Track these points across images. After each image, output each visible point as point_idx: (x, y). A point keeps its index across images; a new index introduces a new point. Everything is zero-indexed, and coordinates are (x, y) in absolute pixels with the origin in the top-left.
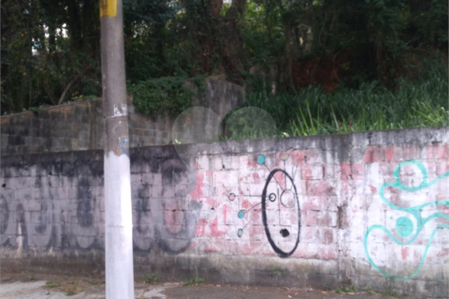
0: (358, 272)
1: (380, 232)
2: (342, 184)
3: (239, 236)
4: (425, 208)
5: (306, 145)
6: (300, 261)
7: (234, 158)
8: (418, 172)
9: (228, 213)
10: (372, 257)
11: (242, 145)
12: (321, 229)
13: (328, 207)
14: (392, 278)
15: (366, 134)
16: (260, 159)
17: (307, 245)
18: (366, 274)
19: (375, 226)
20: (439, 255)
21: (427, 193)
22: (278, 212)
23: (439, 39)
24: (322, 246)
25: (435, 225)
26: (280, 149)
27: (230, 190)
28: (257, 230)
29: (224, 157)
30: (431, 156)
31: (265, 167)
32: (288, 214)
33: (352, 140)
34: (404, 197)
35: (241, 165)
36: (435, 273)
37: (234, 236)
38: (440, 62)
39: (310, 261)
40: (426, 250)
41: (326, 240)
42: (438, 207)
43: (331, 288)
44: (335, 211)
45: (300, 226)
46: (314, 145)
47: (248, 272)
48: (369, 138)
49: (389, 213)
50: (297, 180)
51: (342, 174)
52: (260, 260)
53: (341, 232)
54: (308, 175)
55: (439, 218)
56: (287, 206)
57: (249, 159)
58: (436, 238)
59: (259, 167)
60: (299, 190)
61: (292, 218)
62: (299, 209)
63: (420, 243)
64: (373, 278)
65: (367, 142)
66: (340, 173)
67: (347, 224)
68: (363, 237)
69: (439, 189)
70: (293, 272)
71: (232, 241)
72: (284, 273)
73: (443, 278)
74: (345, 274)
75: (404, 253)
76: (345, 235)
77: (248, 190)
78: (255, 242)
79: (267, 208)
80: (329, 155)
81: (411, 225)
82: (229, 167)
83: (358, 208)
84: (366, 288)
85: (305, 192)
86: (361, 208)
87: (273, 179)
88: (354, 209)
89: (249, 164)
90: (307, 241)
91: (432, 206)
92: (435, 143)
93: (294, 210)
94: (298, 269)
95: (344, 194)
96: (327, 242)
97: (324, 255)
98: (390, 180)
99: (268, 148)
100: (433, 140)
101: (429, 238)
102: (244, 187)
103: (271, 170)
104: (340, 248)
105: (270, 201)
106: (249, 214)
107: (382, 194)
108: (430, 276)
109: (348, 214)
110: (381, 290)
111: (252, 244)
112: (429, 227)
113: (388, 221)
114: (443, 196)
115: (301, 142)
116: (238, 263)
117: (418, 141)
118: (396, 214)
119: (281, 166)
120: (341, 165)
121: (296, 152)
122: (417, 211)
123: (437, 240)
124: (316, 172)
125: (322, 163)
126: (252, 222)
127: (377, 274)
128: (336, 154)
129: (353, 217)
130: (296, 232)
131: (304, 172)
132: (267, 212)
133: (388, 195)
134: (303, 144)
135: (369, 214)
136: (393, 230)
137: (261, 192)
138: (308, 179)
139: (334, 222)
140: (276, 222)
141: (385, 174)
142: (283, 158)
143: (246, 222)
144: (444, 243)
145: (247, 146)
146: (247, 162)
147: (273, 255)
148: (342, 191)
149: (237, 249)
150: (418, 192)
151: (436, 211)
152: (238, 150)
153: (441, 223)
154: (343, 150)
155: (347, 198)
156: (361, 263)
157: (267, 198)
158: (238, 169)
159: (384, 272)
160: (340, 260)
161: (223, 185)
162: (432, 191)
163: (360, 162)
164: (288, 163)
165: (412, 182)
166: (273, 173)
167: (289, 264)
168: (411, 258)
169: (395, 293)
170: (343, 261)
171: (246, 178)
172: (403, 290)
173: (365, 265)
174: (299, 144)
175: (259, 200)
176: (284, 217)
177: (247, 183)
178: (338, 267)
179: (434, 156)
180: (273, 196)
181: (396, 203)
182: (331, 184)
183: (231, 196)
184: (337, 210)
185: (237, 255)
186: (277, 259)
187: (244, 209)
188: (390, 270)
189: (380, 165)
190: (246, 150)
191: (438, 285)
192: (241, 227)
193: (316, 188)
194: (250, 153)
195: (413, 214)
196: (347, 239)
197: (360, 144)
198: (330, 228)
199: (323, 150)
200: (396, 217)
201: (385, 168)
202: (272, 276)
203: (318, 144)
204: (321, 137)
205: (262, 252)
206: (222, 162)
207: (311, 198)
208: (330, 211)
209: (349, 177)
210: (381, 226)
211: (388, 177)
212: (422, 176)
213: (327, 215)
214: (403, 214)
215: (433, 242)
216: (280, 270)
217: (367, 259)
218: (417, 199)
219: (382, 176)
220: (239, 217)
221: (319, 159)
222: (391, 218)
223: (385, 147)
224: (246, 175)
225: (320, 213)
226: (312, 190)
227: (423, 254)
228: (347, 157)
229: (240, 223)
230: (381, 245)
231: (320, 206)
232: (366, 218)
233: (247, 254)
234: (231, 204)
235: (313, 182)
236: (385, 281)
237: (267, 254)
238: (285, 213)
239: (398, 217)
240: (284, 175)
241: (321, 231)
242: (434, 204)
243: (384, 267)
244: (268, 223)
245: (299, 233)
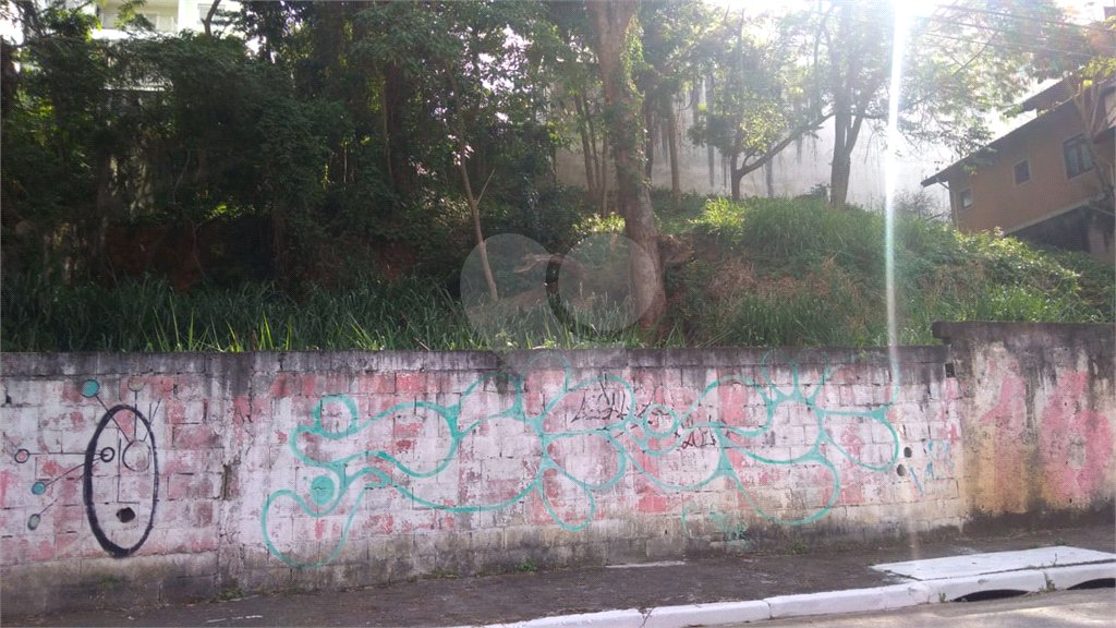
0: (249, 565)
1: (287, 500)
2: (234, 429)
3: (32, 528)
4: (351, 462)
5: (178, 365)
6: (149, 561)
7: (34, 385)
8: (345, 410)
9: (10, 486)
10: (273, 539)
11: (52, 362)
12: (193, 504)
13: (208, 467)
14: (300, 568)
15: (276, 354)
16: (89, 388)
17: (167, 532)
18: (262, 567)
19: (281, 492)
20: (366, 526)
21: (356, 441)
22: (116, 481)
23: (371, 231)
24: (193, 531)
25: (364, 484)
26: (129, 371)
27: (20, 444)
28: (72, 514)
29: (12, 383)
30: (363, 390)
31: (98, 403)
32: (134, 483)
33: (254, 362)
34: (325, 446)
35: (50, 397)
36: (360, 551)
37: (19, 528)
38: (370, 265)
39: (169, 558)
40: (350, 520)
41: (200, 519)
42: (368, 461)
43: (203, 596)
44: (220, 473)
45: (155, 501)
46: (192, 366)
47: (45, 591)
48: (280, 361)
49: (303, 472)
50: (158, 424)
51: (235, 414)
52: (72, 567)
53: (227, 505)
54: (179, 415)
55: (368, 474)
56: (135, 468)
57: (65, 388)
58: (363, 503)
59: (85, 401)
60: (159, 441)
61: (142, 490)
62: (157, 473)
63: (342, 512)
64: (272, 572)
65: (278, 367)
66: (232, 413)
67: (237, 493)
68: (261, 509)
69: (371, 435)
70: (136, 580)
71: (15, 539)
72: (118, 583)
73: (368, 558)
74: (227, 571)
75: (320, 529)
76: (231, 511)
77: (58, 443)
78: (64, 535)
79: (95, 474)
80: (216, 384)
81: (332, 488)
82: (20, 402)
83: (257, 467)
84: (259, 589)
85: (170, 444)
86: (261, 466)
87: (111, 422)
88: (251, 468)
89: (65, 396)
90: (166, 525)
91: (361, 459)
92: (370, 372)
93: (147, 475)
94: (147, 574)
95: (236, 446)
96: (202, 522)
97: (195, 546)
98: (306, 423)
99: (106, 368)
100: (367, 367)
101: (354, 503)
102: (49, 437)
103: (109, 408)
104: (223, 532)
105: (101, 462)
106: (58, 486)
107: (294, 445)
108: (352, 558)
109: (240, 477)
110: (282, 589)
111: (60, 540)
112: (356, 487)
113: (301, 483)
114: (375, 444)
115: (170, 361)
116: (24, 578)
117: (348, 368)
118: (312, 472)
119: (130, 400)
120: (235, 400)
121: (159, 378)
122: (341, 467)
123: (364, 506)
124: (193, 411)
125: (204, 396)
126: (61, 501)
127: (278, 565)
128: (229, 383)
129: (248, 481)
130: (150, 511)
131: (170, 411)
132: (94, 481)
133: (303, 445)
134: (173, 363)
135: (272, 475)
136: (307, 496)
137: (84, 446)
138: (177, 422)
139: (216, 491)
140: (112, 497)
141: (300, 415)
142: (136, 386)
143: (49, 501)
144: (373, 509)
145: (63, 365)
146: (61, 393)
147: (99, 555)
148: (232, 440)
149: (24, 553)
150: (344, 439)
151: (365, 465)
152: (43, 370)
153: (370, 482)
154: (239, 379)
155: (240, 452)
156: (255, 552)
157: (96, 457)
158: (40, 405)
159: (289, 561)
160: (222, 551)
161: (4, 434)
162: (362, 438)
163: (266, 395)
164: (143, 395)
165: (337, 425)
166: (110, 414)
167: (130, 568)
168: (328, 535)
169: (303, 590)
170: (226, 550)
171: (56, 421)
172: (315, 584)
173: (261, 553)
174: (164, 364)
175: (81, 460)
176: (127, 487)
177: (56, 430)
178: (218, 563)
179: (367, 389)
180: (110, 453)
181: (314, 456)
182: (217, 430)
183: (19, 455)
184: (223, 470)
185: (23, 564)
186: (110, 563)
187: (48, 477)
188: (298, 556)
189: (294, 401)
190: (61, 371)
191: (361, 568)
192: (38, 512)
193: (191, 436)
194: (69, 376)
195: (334, 470)
196: (235, 514)
197: (266, 368)
198: (209, 501)
199: (208, 376)
200: (311, 477)
201: (300, 405)
202: (94, 593)
203: (199, 365)
204: (206, 355)
205: (78, 552)
206: (6, 392)
207: (179, 453)
208: (212, 472)
209: (246, 419)
210: (289, 492)
211: (304, 418)
212: (350, 417)
213: (206, 479)
214: (322, 471)
215: (360, 509)
216: (111, 579)
217: (264, 544)
218: (341, 449)
219: (295, 418)
220: (34, 492)
221: (200, 390)
222: (305, 478)
223: (302, 375)
224: (56, 416)
225: (193, 477)
226: (182, 441)
227: (344, 526)
228: (246, 388)
229: (35, 504)
230: (288, 520)
231: (195, 465)
232: (267, 481)
233: (44, 560)
234: (19, 469)
235: (186, 426)
236: (289, 573)
237: (87, 555)
238: (130, 480)
239: (315, 476)
240: (133, 415)
241: (192, 507)
242: (364, 457)
243: (290, 553)
244: (94, 501)
245: (153, 512)
